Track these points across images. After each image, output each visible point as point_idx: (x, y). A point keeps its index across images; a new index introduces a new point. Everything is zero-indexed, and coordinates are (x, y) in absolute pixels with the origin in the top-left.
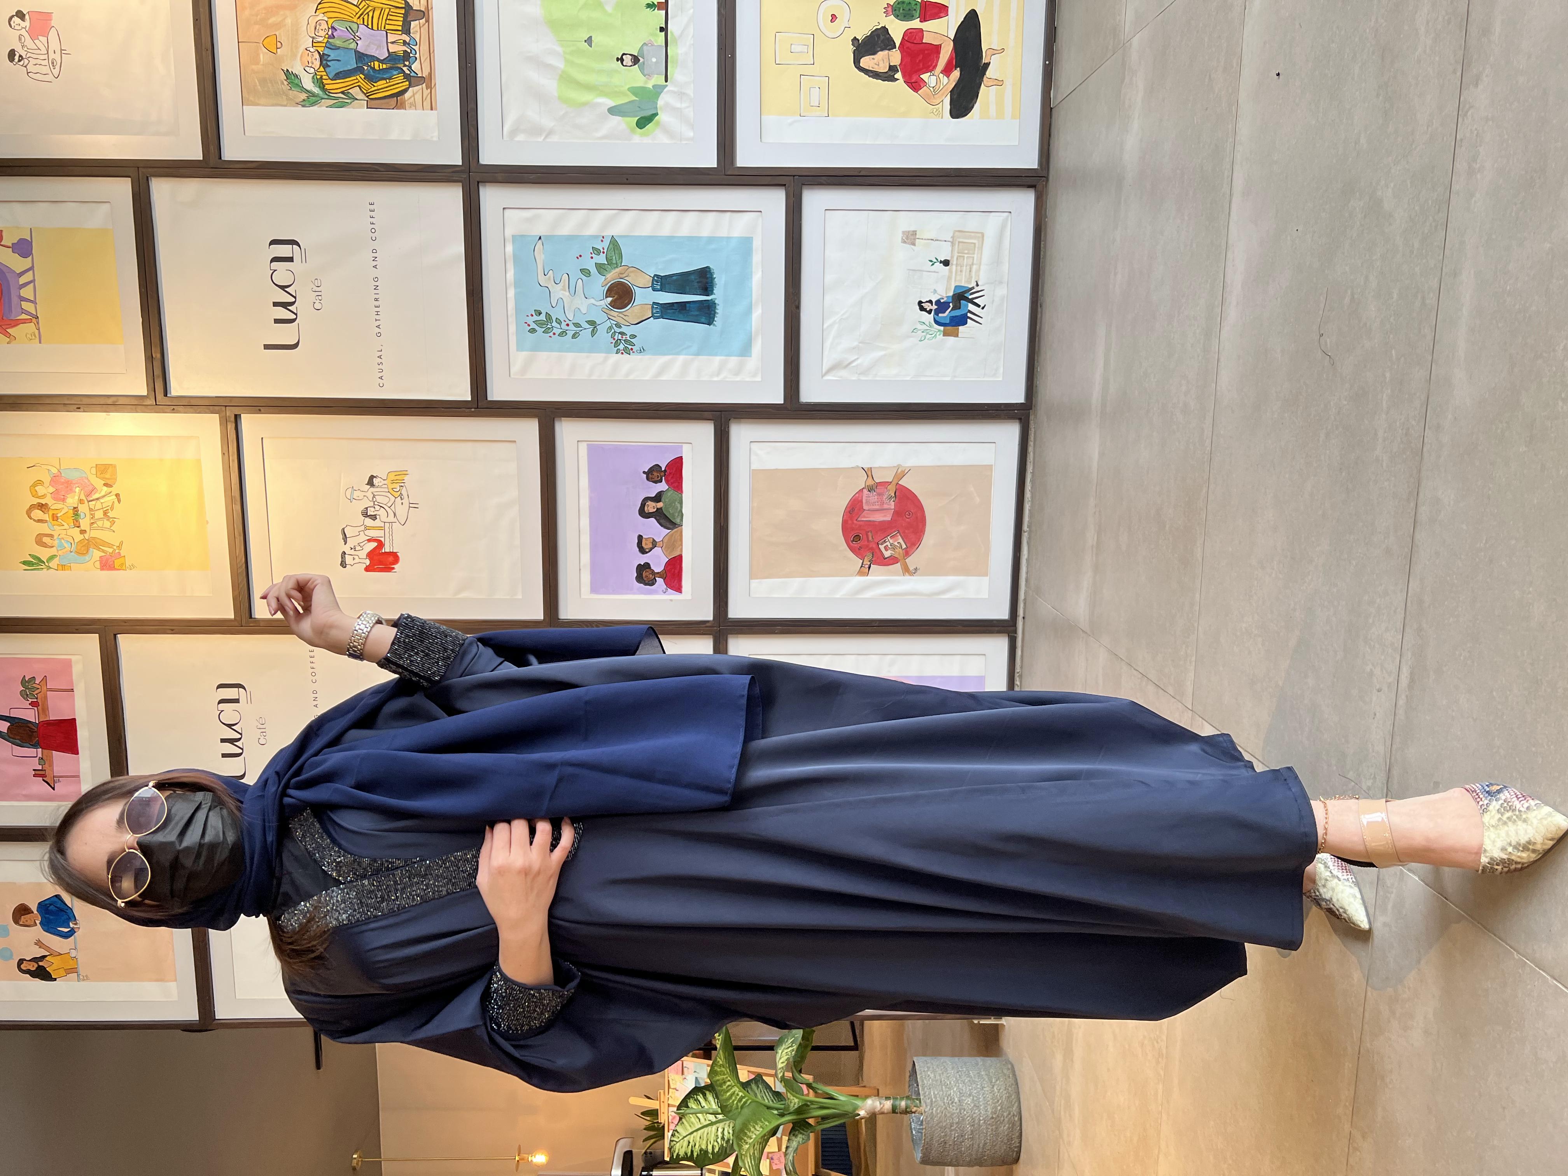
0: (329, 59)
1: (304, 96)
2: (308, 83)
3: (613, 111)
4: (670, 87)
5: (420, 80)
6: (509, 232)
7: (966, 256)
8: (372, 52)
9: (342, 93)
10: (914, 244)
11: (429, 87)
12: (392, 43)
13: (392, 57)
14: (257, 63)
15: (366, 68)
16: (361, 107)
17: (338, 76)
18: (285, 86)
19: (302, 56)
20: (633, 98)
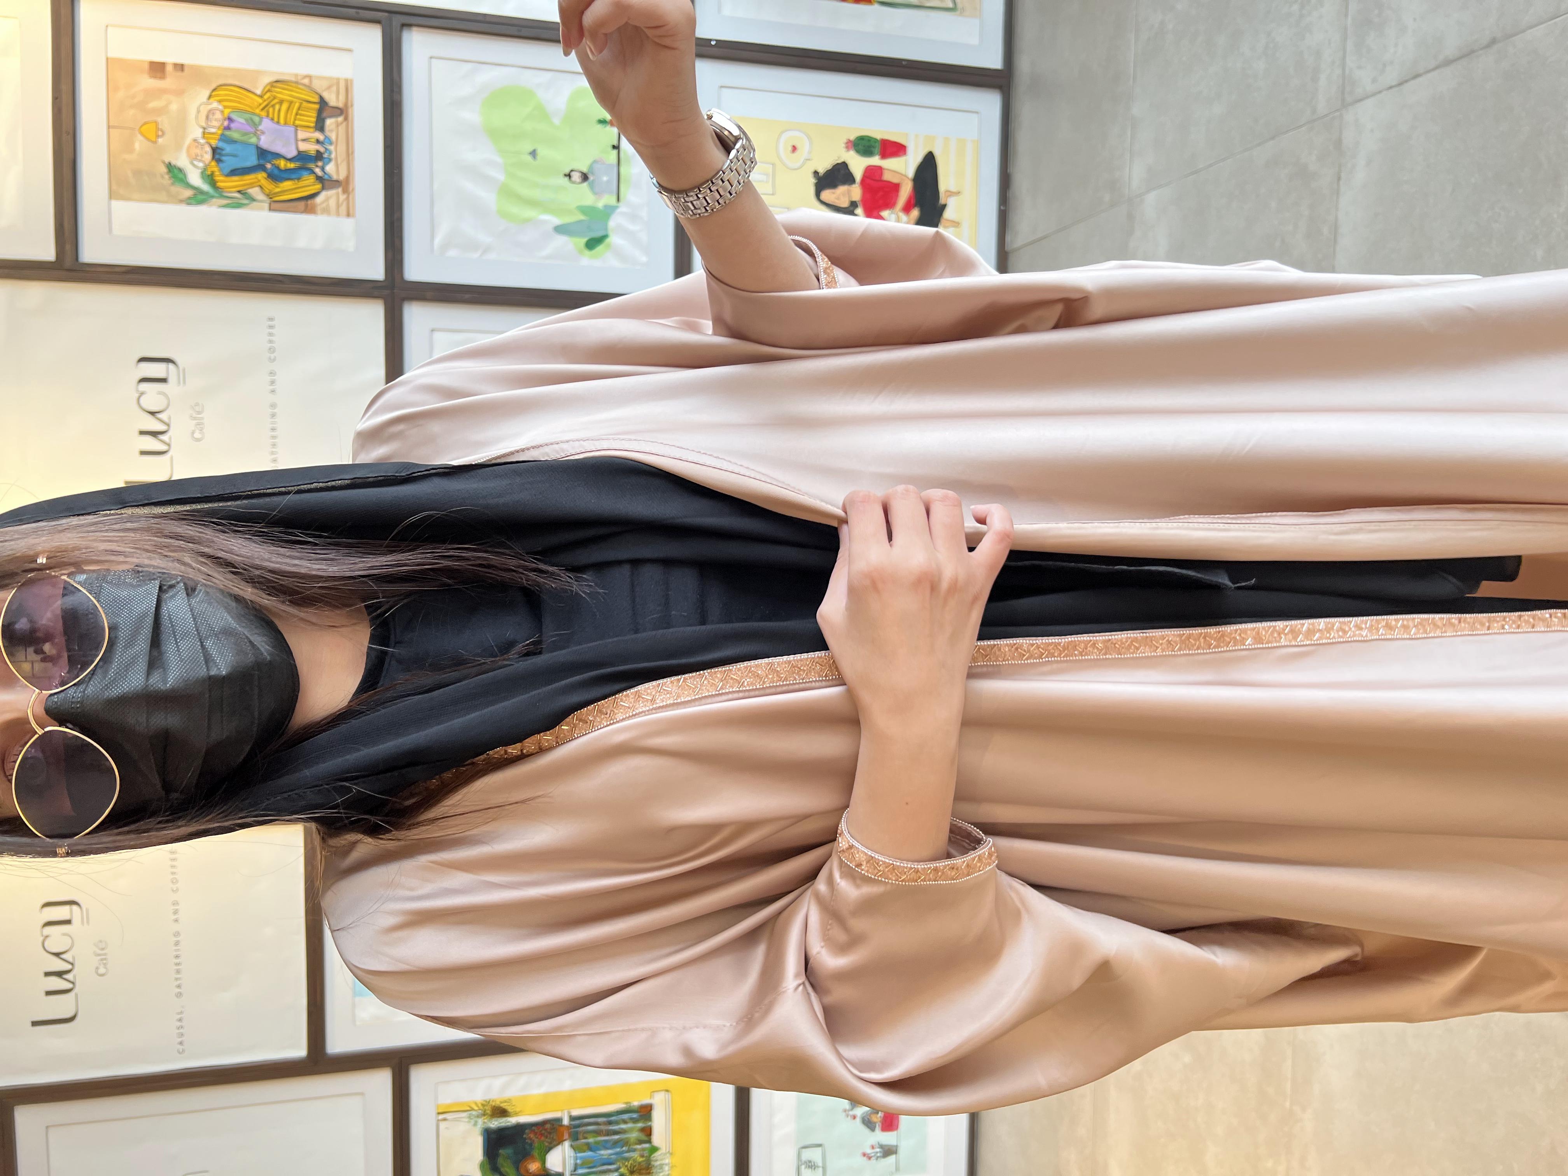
0: (224, 152)
1: (188, 193)
2: (195, 178)
3: (560, 230)
4: (623, 208)
5: (336, 183)
8: (277, 148)
9: (239, 192)
11: (346, 191)
12: (304, 140)
13: (302, 157)
14: (131, 151)
15: (269, 166)
16: (262, 209)
17: (234, 172)
18: (166, 180)
19: (189, 147)
20: (582, 217)
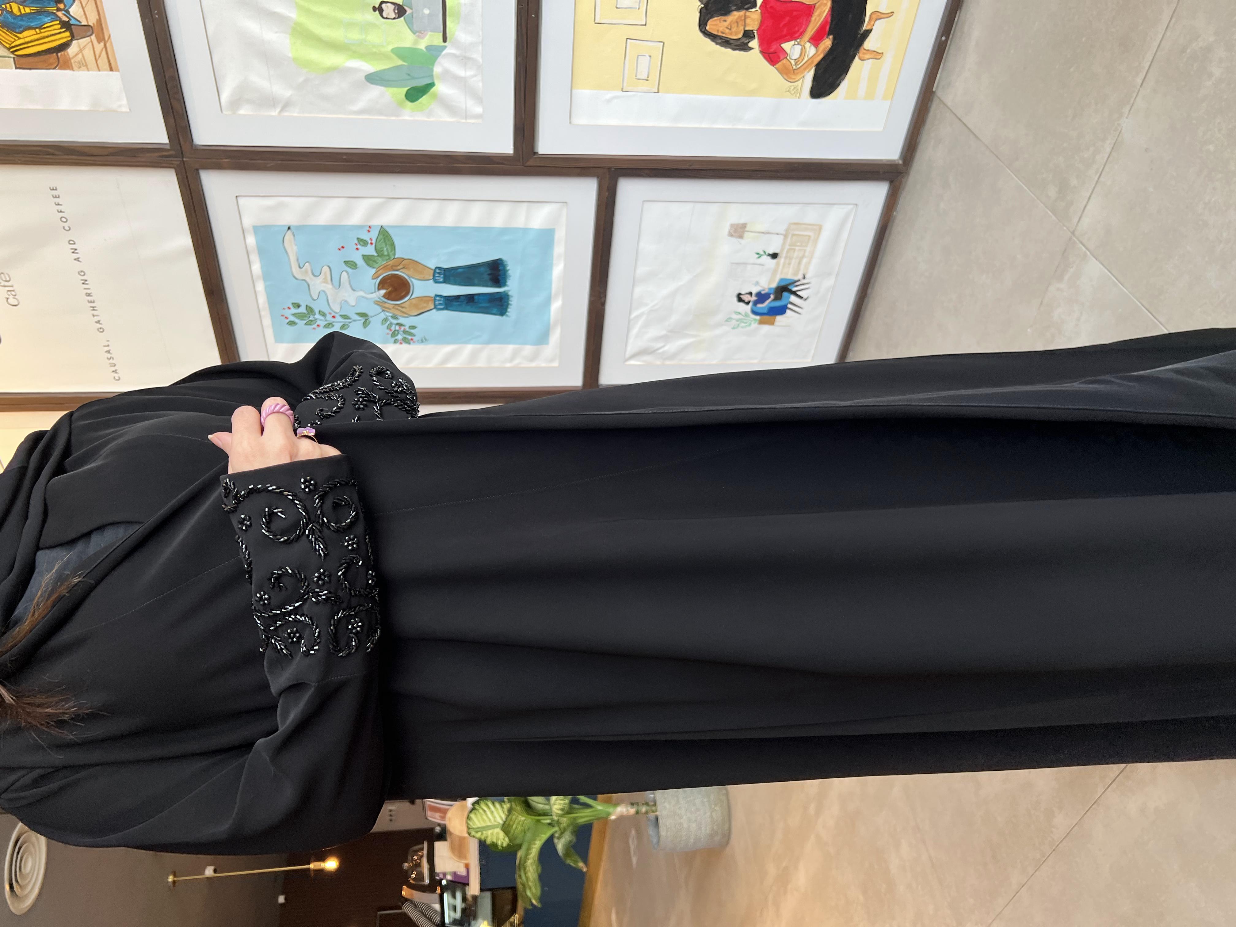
3: (372, 79)
4: (450, 49)
5: (87, 30)
6: (248, 222)
7: (797, 248)
10: (741, 237)
11: (101, 39)
16: (7, 66)
20: (400, 62)
